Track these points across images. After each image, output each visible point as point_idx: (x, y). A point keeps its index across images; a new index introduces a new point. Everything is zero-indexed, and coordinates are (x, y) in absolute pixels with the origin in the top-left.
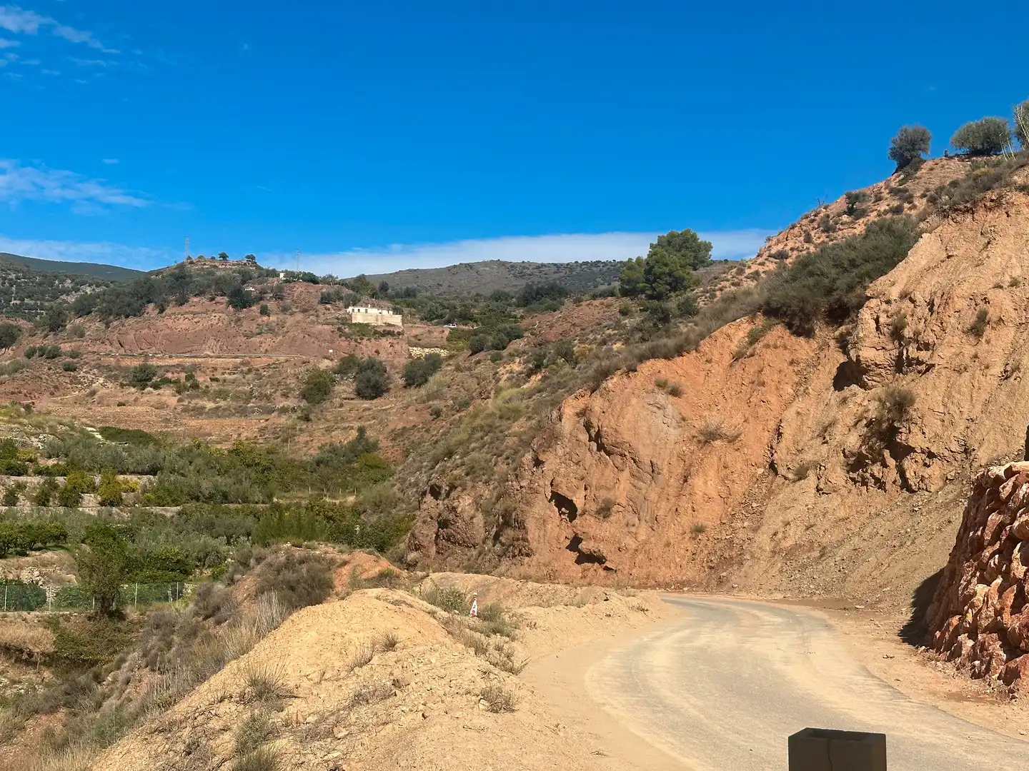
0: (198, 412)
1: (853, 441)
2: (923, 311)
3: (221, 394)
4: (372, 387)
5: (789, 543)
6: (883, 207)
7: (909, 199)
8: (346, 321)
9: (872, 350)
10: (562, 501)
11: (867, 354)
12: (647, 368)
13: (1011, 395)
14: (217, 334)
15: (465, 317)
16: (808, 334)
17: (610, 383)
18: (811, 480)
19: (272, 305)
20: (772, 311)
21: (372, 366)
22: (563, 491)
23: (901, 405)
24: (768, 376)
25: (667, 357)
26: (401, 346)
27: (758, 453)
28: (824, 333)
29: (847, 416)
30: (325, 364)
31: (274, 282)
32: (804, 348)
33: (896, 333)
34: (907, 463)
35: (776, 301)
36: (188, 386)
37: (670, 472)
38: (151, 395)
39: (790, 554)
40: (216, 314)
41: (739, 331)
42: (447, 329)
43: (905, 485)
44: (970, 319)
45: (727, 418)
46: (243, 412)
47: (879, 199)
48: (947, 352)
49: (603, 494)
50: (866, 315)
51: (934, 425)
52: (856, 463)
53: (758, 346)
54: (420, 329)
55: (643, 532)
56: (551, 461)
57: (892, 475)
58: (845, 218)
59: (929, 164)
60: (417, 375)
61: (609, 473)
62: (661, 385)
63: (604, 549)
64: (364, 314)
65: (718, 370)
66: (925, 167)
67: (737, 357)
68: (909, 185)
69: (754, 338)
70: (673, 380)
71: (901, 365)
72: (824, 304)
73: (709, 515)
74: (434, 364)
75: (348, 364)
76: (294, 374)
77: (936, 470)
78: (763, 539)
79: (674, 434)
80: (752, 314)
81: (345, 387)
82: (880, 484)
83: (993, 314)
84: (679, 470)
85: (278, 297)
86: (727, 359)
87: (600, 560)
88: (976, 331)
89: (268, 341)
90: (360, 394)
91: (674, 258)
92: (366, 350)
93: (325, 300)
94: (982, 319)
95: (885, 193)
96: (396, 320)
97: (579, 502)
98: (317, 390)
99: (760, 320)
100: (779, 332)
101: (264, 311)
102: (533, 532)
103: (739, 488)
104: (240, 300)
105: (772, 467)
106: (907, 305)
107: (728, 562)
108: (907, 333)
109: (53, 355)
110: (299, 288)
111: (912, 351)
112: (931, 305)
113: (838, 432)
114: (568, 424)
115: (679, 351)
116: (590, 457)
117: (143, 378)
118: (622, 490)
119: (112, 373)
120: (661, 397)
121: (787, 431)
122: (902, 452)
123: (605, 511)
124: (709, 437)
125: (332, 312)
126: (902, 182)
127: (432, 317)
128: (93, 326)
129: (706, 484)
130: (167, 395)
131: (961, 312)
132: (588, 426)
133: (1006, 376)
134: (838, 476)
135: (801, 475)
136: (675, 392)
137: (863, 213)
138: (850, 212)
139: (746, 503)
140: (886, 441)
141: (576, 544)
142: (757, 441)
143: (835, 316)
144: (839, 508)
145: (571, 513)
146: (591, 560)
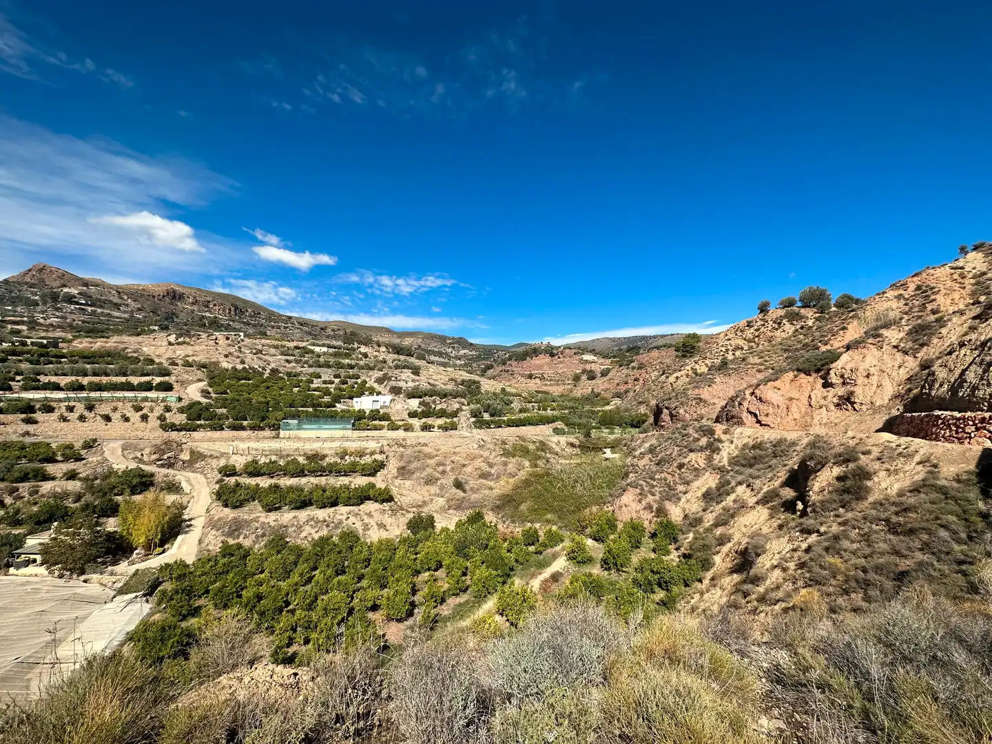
0: (546, 385)
1: (835, 400)
2: (849, 371)
3: (551, 380)
4: (592, 376)
5: (824, 422)
6: (758, 324)
7: (767, 322)
8: (582, 359)
9: (834, 379)
10: (751, 413)
11: (834, 381)
12: (769, 384)
13: (881, 391)
14: (547, 364)
15: (614, 357)
16: (810, 375)
17: (761, 387)
18: (824, 408)
19: (561, 356)
20: (799, 370)
21: (591, 371)
22: (752, 411)
23: (852, 393)
24: (803, 385)
25: (774, 381)
26: (597, 366)
27: (807, 403)
28: (814, 375)
29: (831, 395)
30: (578, 371)
31: (560, 350)
32: (811, 379)
33: (842, 376)
34: (855, 405)
35: (800, 368)
36: (542, 378)
37: (783, 406)
38: (533, 381)
39: (826, 424)
40: (547, 359)
41: (791, 375)
42: (610, 360)
43: (855, 410)
44: (865, 374)
45: (795, 395)
46: (558, 385)
47: (757, 322)
48: (861, 380)
49: (765, 412)
50: (832, 372)
51: (861, 398)
52: (838, 405)
53: (798, 378)
54: (602, 360)
55: (779, 420)
56: (746, 404)
57: (850, 407)
58: (747, 328)
59: (771, 311)
60: (604, 374)
61: (766, 407)
62: (775, 388)
63: (769, 423)
64: (587, 357)
65: (787, 385)
67: (792, 381)
68: (766, 317)
69: (796, 376)
70: (778, 386)
71: (844, 383)
72: (816, 368)
73: (797, 416)
74: (608, 371)
75: (584, 371)
76: (570, 374)
77: (864, 407)
78: (816, 421)
79: (781, 399)
80: (793, 371)
81: (584, 377)
82: (847, 410)
83: (871, 373)
84: (785, 406)
85: (562, 354)
86: (789, 381)
87: (768, 426)
88: (868, 376)
89: (561, 365)
90: (588, 379)
91: (691, 341)
92: (588, 367)
93: (575, 354)
94: (869, 374)
95: (758, 320)
96: (595, 358)
97: (758, 413)
98: (577, 378)
99: (796, 373)
100: (802, 375)
101: (559, 358)
102: (745, 419)
103: (803, 410)
104: (552, 355)
105: (810, 405)
106: (844, 371)
107: (807, 426)
108: (846, 376)
109: (508, 371)
110: (567, 351)
111: (848, 380)
112: (852, 371)
113: (829, 398)
114: (748, 396)
115: (777, 380)
116: (758, 403)
117: (530, 377)
118: (771, 411)
119: (523, 376)
120: (776, 390)
121: (813, 397)
122: (853, 403)
123: (767, 415)
124: (791, 399)
125: (578, 357)
126: (763, 316)
127: (606, 357)
128: (514, 363)
129: (794, 409)
130: (537, 381)
131: (863, 373)
132: (756, 397)
133: (878, 387)
134: (833, 408)
135: (821, 407)
136: (778, 389)
137: (752, 326)
139: (806, 413)
140: (847, 401)
141: (758, 422)
142: (805, 401)
143: (818, 371)
144: (836, 415)
145: (755, 415)
146: (765, 425)
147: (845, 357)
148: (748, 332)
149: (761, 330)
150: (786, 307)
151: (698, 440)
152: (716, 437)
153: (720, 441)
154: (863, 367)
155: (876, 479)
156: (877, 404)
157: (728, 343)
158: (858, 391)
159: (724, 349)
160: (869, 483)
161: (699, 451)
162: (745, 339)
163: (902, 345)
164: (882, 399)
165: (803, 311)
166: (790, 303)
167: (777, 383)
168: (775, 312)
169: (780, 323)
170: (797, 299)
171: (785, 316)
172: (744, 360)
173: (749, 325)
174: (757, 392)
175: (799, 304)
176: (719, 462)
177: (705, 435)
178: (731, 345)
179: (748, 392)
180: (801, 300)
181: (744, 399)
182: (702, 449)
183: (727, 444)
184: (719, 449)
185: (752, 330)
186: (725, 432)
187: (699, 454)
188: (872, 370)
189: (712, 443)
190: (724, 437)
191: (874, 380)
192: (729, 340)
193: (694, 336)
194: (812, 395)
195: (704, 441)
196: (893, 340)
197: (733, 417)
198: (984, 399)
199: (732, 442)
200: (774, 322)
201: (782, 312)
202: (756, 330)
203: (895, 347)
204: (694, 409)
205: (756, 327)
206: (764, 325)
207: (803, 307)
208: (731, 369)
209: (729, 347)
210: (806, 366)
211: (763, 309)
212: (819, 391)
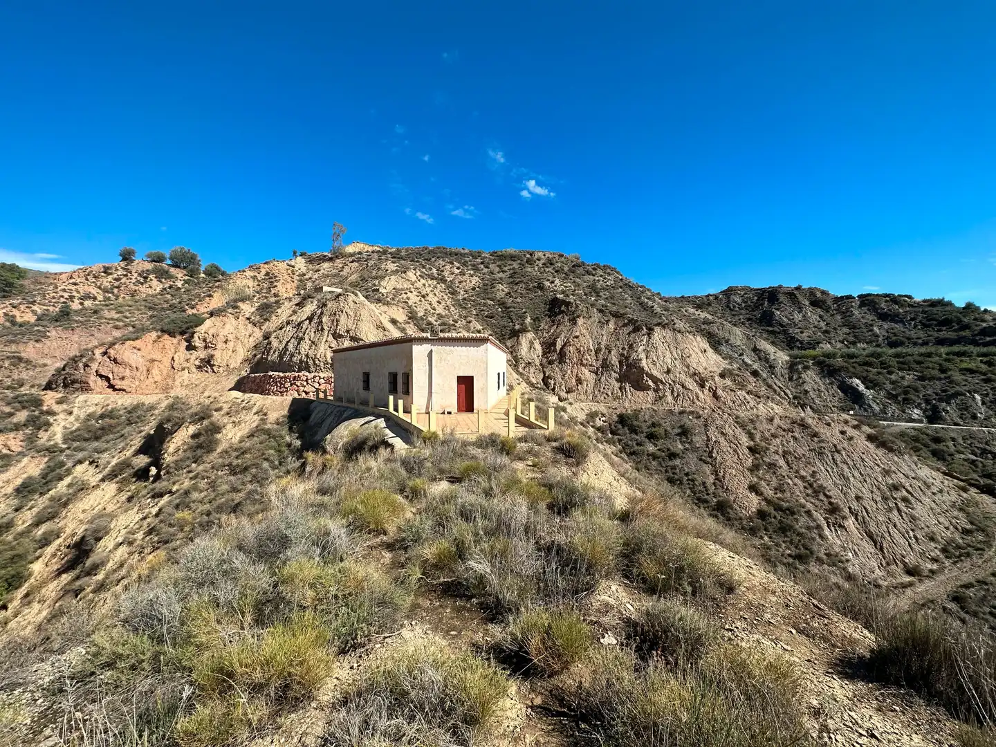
1: (197, 363)
2: (211, 336)
5: (185, 384)
6: (119, 273)
7: (131, 272)
9: (197, 342)
10: (101, 376)
11: (197, 344)
12: (128, 343)
13: (235, 355)
16: (175, 337)
17: (116, 346)
18: (186, 371)
20: (163, 331)
22: (103, 374)
23: (212, 356)
24: (166, 346)
25: (133, 340)
27: (168, 365)
28: (179, 337)
29: (193, 357)
32: (175, 341)
33: (205, 340)
34: (214, 368)
35: (165, 328)
37: (143, 369)
39: (187, 386)
41: (154, 335)
43: (214, 372)
44: (224, 340)
45: (157, 356)
47: (117, 270)
48: (220, 345)
49: (120, 375)
50: (195, 336)
51: (219, 360)
52: (199, 367)
53: (161, 339)
55: (137, 383)
56: (94, 366)
57: (209, 369)
58: (103, 274)
59: (137, 261)
61: (121, 369)
62: (135, 348)
63: (125, 387)
65: (150, 346)
66: (135, 263)
67: (155, 341)
68: (129, 267)
69: (159, 337)
70: (138, 347)
71: (206, 347)
72: (180, 330)
73: (158, 378)
77: (221, 369)
78: (177, 383)
79: (141, 360)
80: (157, 331)
82: (207, 372)
84: (145, 369)
86: (151, 342)
87: (124, 390)
88: (226, 342)
91: (7, 275)
94: (227, 340)
95: (119, 268)
97: (110, 376)
99: (159, 333)
100: (166, 336)
102: (92, 384)
103: (165, 372)
105: (173, 367)
106: (206, 335)
107: (168, 388)
108: (208, 341)
111: (209, 345)
112: (213, 335)
113: (192, 361)
114: (98, 356)
115: (137, 339)
116: (112, 365)
118: (127, 373)
120: (135, 351)
122: (212, 366)
123: (123, 378)
124: (153, 361)
126: (126, 265)
129: (155, 371)
131: (222, 338)
132: (109, 357)
133: (233, 352)
134: (194, 370)
135: (183, 369)
136: (139, 350)
137: (111, 274)
138: (105, 272)
139: (168, 376)
140: (207, 363)
141: (111, 386)
142: (167, 362)
143: (182, 333)
144: (196, 376)
145: (108, 379)
146: (120, 390)
147: (208, 323)
148: (105, 280)
149: (124, 280)
150: (153, 261)
151: (11, 415)
152: (45, 408)
153: (51, 413)
154: (223, 333)
155: (224, 432)
156: (232, 367)
157: (74, 288)
158: (217, 354)
159: (66, 295)
160: (219, 436)
161: (11, 430)
162: (99, 288)
163: (253, 318)
164: (236, 362)
165: (172, 270)
166: (159, 259)
167: (138, 343)
168: (141, 264)
169: (146, 278)
170: (167, 256)
171: (153, 271)
172: (95, 312)
173: (107, 271)
174: (112, 352)
175: (169, 262)
176: (49, 440)
177: (24, 408)
178: (78, 292)
179: (98, 352)
180: (171, 259)
181: (92, 359)
182: (17, 427)
183: (62, 416)
184: (48, 424)
185: (110, 278)
186: (60, 402)
187: (12, 435)
188: (231, 337)
189: (38, 418)
190: (56, 408)
191: (231, 345)
192: (75, 284)
193: (13, 268)
194: (176, 358)
195: (22, 416)
196: (247, 313)
197: (73, 382)
198: (296, 363)
199: (71, 413)
200: (140, 275)
201: (150, 266)
202: (117, 280)
203: (248, 319)
204: (7, 372)
205: (115, 276)
206: (126, 275)
207: (173, 266)
208: (76, 321)
209: (75, 294)
210: (171, 327)
211: (127, 257)
212: (182, 354)
